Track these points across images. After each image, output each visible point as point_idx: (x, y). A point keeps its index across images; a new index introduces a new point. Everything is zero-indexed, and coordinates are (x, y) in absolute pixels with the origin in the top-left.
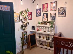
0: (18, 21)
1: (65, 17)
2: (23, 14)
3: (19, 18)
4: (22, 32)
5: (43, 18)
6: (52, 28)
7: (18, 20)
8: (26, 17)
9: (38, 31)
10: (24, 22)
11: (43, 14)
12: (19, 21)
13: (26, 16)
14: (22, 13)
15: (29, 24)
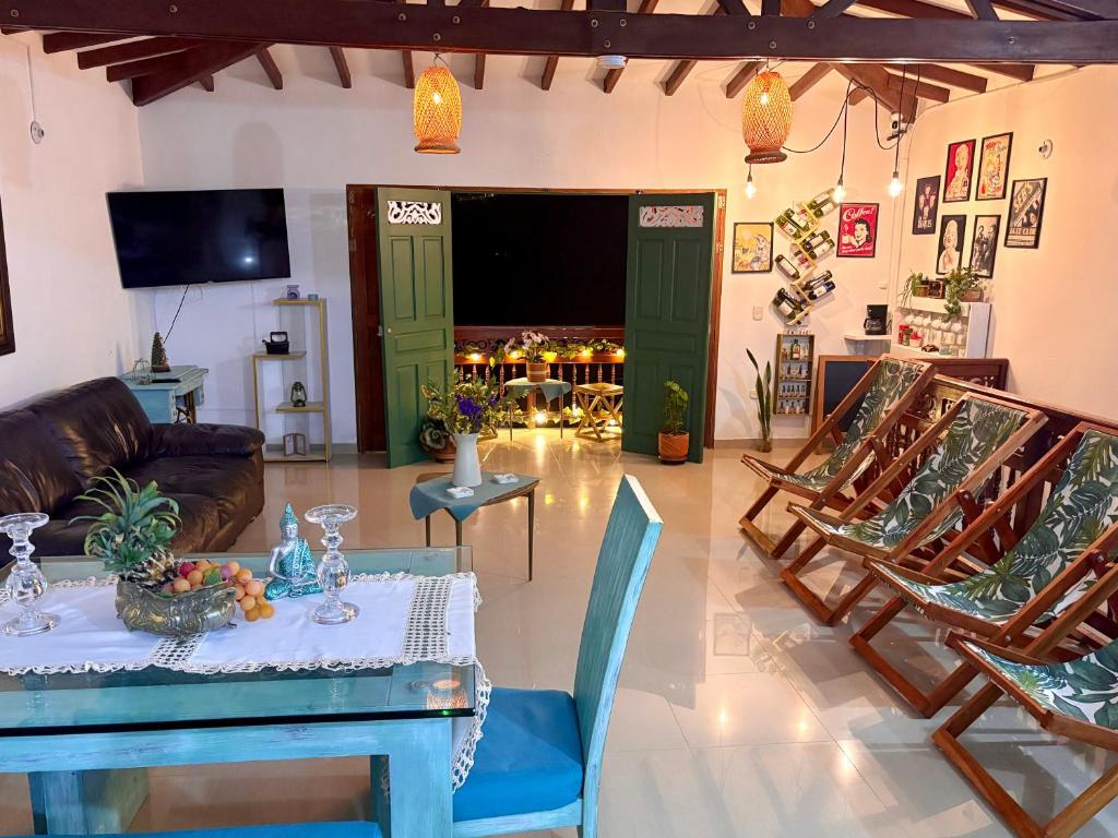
0: (756, 267)
1: (1036, 246)
2: (789, 226)
3: (766, 252)
4: (781, 330)
5: (942, 248)
6: (957, 326)
7: (758, 259)
8: (814, 242)
9: (901, 342)
10: (793, 272)
11: (946, 220)
12: (768, 268)
13: (813, 235)
14: (786, 218)
15: (831, 286)
